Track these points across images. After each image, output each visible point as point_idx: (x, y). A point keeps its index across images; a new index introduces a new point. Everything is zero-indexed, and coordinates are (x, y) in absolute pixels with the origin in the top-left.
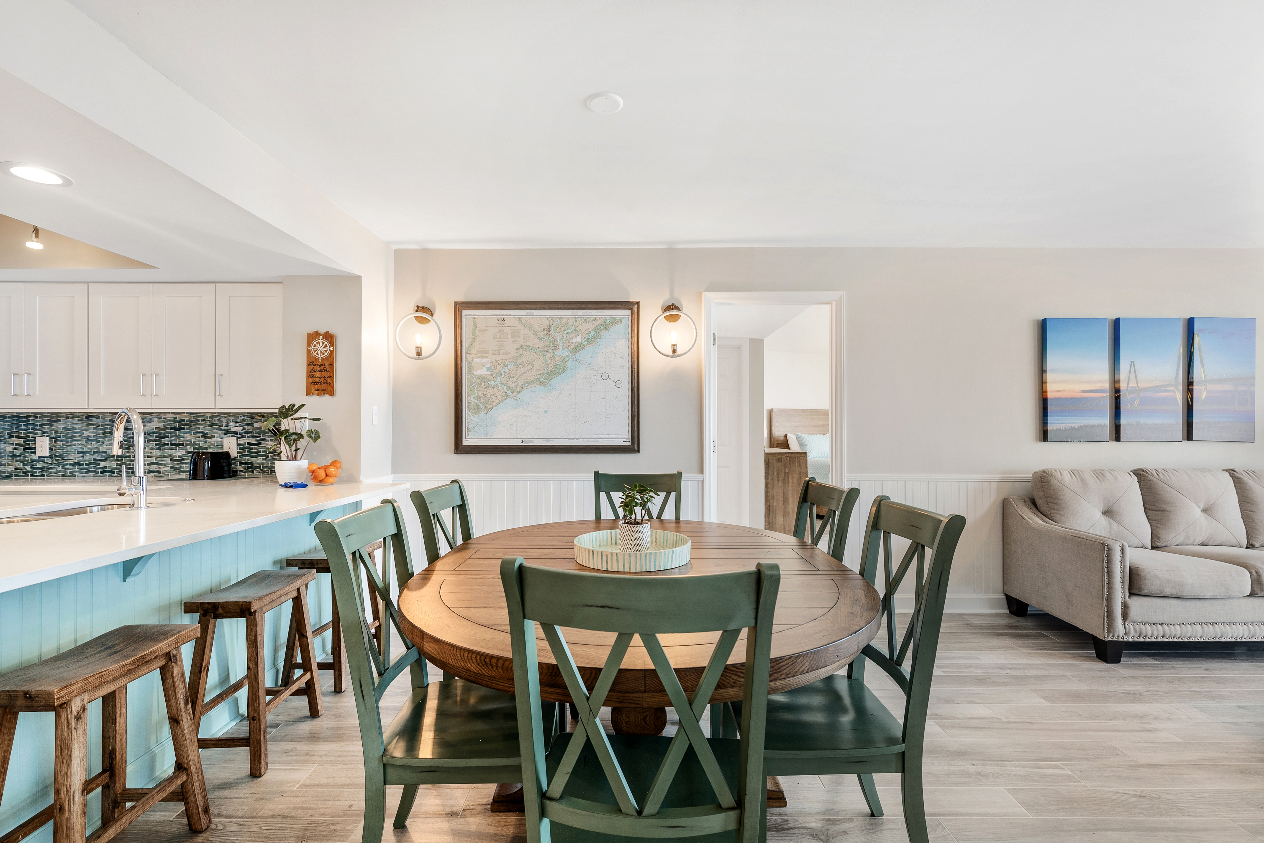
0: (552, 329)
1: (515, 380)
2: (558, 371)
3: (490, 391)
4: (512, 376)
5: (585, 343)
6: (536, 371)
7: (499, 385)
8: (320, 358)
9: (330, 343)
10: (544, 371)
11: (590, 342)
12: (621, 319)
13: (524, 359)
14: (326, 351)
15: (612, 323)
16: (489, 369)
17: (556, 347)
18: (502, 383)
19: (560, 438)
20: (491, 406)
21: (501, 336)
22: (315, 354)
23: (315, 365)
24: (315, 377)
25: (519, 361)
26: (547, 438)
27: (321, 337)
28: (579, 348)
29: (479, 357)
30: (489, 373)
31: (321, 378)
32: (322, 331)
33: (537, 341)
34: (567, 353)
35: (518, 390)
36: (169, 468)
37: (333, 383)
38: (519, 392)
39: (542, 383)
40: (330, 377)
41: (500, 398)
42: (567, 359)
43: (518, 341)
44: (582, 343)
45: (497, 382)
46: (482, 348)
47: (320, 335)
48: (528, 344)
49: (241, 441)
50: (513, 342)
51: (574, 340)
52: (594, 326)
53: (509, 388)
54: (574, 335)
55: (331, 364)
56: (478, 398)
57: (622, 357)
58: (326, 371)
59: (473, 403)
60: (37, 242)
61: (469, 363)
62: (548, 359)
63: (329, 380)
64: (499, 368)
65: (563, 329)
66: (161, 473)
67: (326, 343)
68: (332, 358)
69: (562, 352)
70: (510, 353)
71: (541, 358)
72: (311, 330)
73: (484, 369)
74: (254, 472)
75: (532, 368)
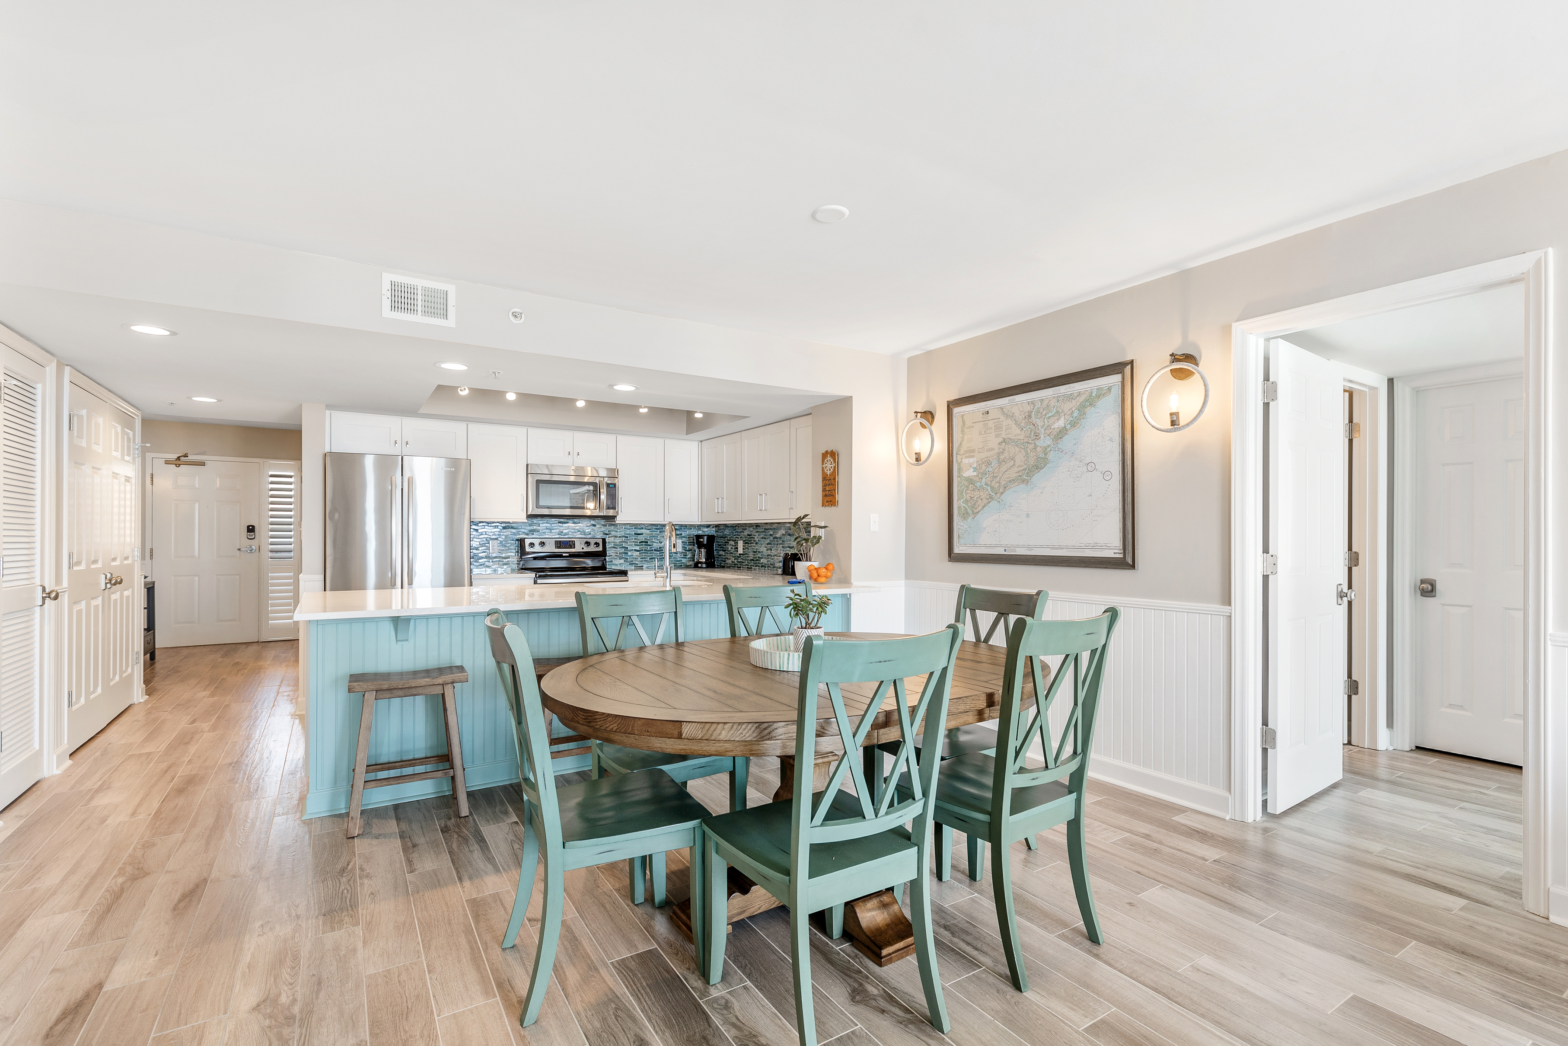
0: (1033, 416)
1: (998, 479)
2: (1039, 465)
3: (977, 494)
4: (995, 475)
5: (1068, 427)
6: (1018, 467)
7: (984, 486)
8: (829, 474)
9: (834, 460)
10: (1025, 466)
11: (1074, 424)
12: (1110, 389)
13: (1006, 455)
14: (832, 467)
15: (1099, 396)
16: (975, 469)
17: (1037, 436)
18: (986, 484)
19: (1042, 547)
20: (977, 510)
21: (985, 432)
22: (826, 470)
23: (826, 480)
25: (1002, 457)
26: (1029, 547)
27: (829, 455)
28: (1062, 432)
29: (967, 457)
30: (975, 474)
31: (829, 491)
33: (1018, 431)
34: (1048, 442)
35: (1001, 490)
37: (836, 495)
38: (1002, 493)
39: (1023, 481)
40: (834, 490)
41: (985, 501)
42: (1049, 449)
43: (1001, 434)
44: (1065, 427)
45: (982, 483)
46: (970, 447)
47: (829, 453)
48: (1009, 436)
50: (997, 436)
51: (1056, 426)
52: (1079, 403)
53: (992, 488)
54: (1056, 418)
55: (835, 479)
56: (966, 501)
57: (1111, 440)
58: (832, 485)
59: (962, 508)
61: (959, 464)
62: (1029, 451)
63: (834, 493)
64: (984, 468)
65: (1044, 413)
67: (832, 460)
68: (835, 473)
69: (1045, 441)
70: (993, 449)
71: (1023, 451)
72: (824, 450)
73: (972, 470)
75: (1014, 464)
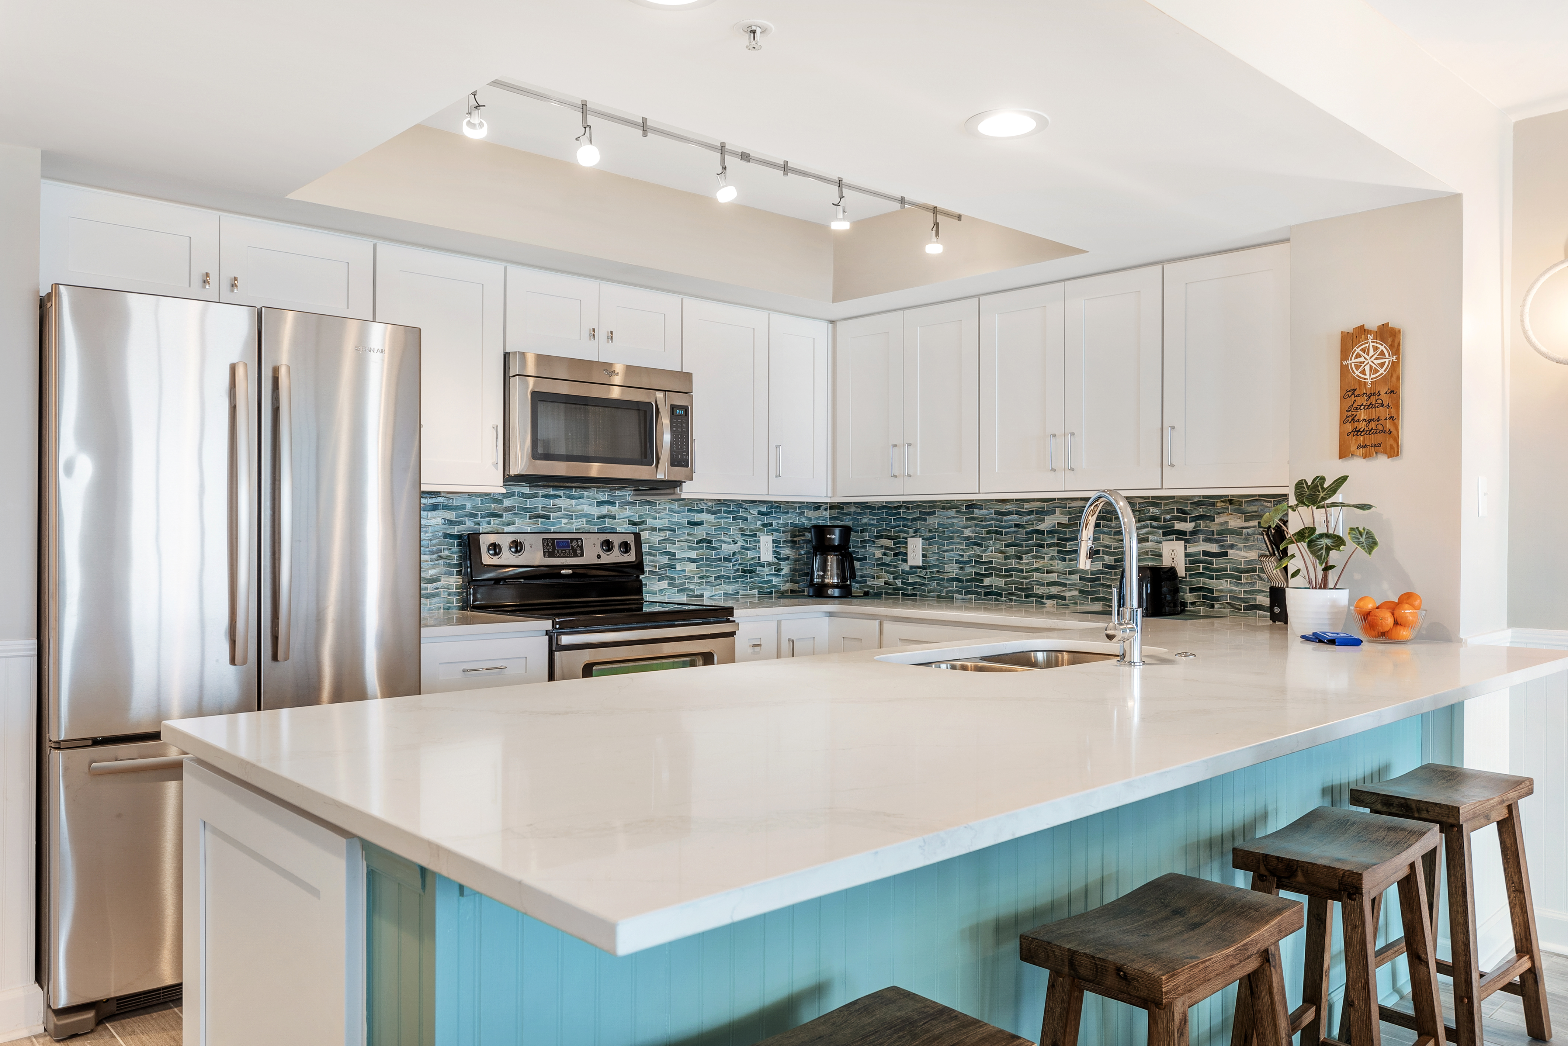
8: (1369, 381)
9: (1391, 347)
14: (1382, 365)
22: (1357, 373)
23: (1359, 396)
24: (1358, 421)
27: (1370, 337)
31: (1370, 421)
32: (1373, 324)
36: (1077, 593)
37: (1397, 430)
40: (1392, 418)
47: (1369, 332)
49: (1192, 549)
55: (1392, 392)
58: (1382, 405)
60: (937, 242)
63: (1389, 425)
66: (1065, 600)
67: (1382, 348)
68: (1394, 379)
72: (1350, 325)
74: (1216, 606)
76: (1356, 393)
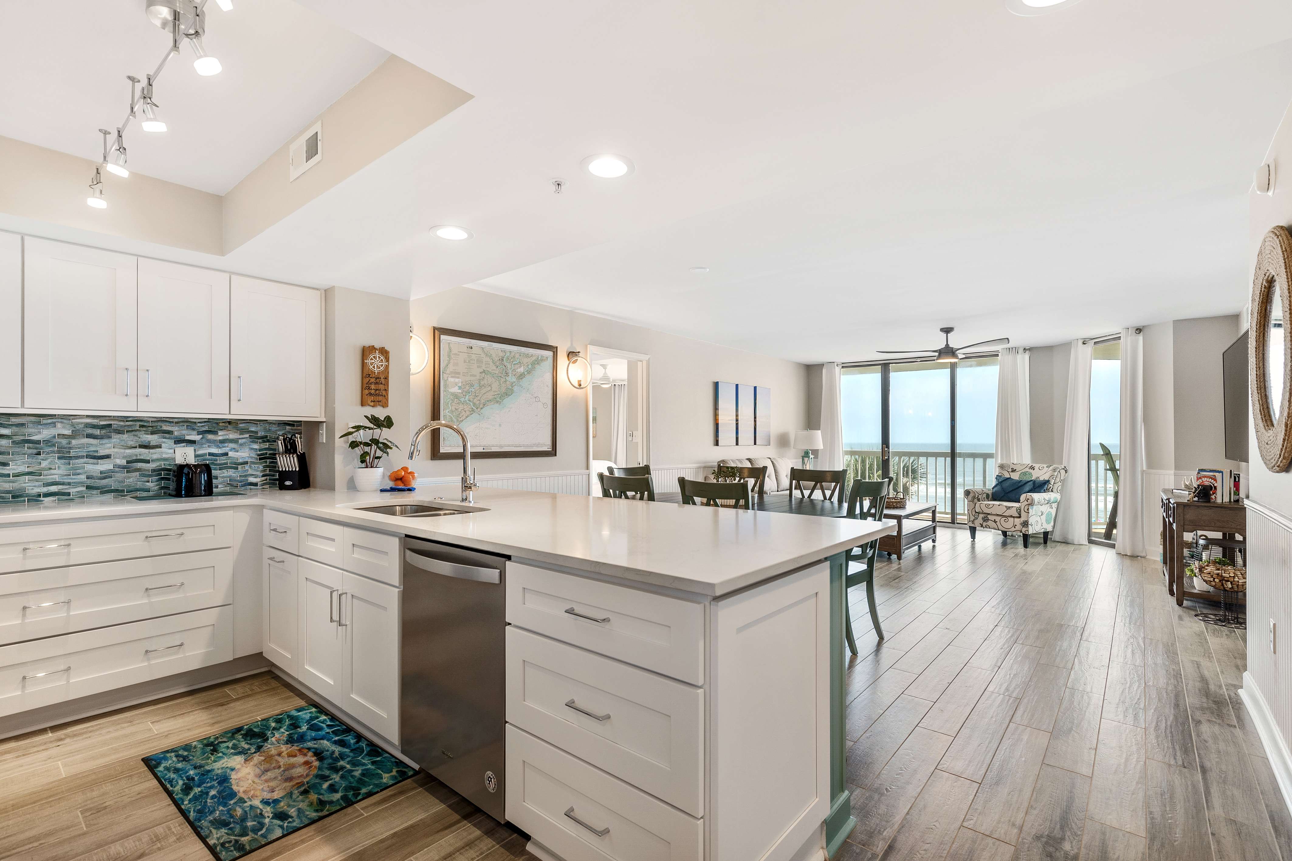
0: (504, 360)
1: (479, 398)
2: (507, 393)
3: (461, 407)
4: (477, 395)
5: (526, 373)
6: (494, 392)
7: (468, 401)
8: (376, 372)
9: (386, 358)
10: (499, 392)
11: (529, 372)
12: (547, 358)
13: (485, 382)
14: (382, 365)
15: (542, 360)
16: (460, 388)
17: (507, 374)
18: (469, 400)
19: (509, 446)
20: (461, 419)
21: (469, 361)
22: (371, 367)
23: (372, 378)
24: (371, 389)
25: (482, 383)
26: (501, 446)
27: (377, 352)
28: (521, 376)
29: (452, 377)
30: (460, 391)
31: (376, 390)
32: (377, 345)
33: (495, 368)
34: (514, 379)
35: (481, 406)
37: (388, 395)
38: (482, 408)
39: (497, 402)
40: (385, 390)
41: (468, 413)
42: (514, 384)
43: (482, 366)
44: (524, 373)
45: (466, 399)
46: (455, 370)
47: (376, 349)
48: (488, 369)
49: (200, 452)
50: (478, 367)
51: (519, 370)
52: (531, 361)
53: (474, 404)
54: (519, 366)
55: (386, 378)
56: (452, 412)
57: (547, 386)
58: (382, 384)
59: (448, 416)
61: (445, 381)
62: (501, 383)
63: (384, 393)
64: (467, 388)
65: (511, 360)
67: (382, 358)
68: (387, 373)
69: (511, 379)
70: (476, 376)
71: (497, 381)
72: (368, 343)
73: (457, 388)
75: (491, 390)
76: (371, 376)
